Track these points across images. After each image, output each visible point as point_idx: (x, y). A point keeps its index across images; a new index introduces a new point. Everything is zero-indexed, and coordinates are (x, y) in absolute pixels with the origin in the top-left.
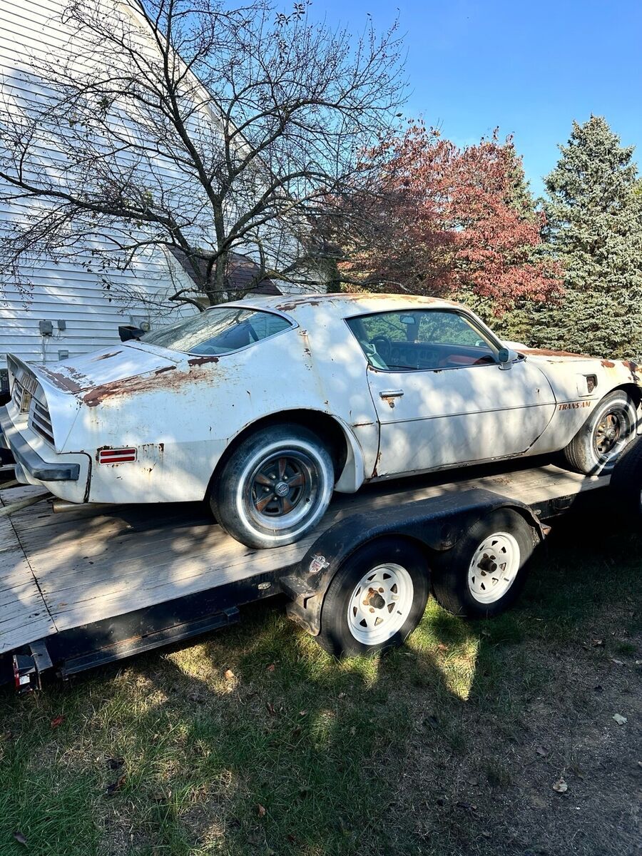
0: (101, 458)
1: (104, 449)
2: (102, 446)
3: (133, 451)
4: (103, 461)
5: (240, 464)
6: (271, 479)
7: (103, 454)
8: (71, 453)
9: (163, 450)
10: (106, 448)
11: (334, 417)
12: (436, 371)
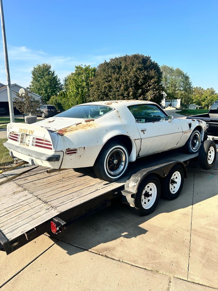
0: (67, 152)
1: (68, 149)
2: (67, 148)
3: (76, 150)
4: (68, 154)
5: (105, 154)
6: (112, 159)
7: (68, 151)
8: (58, 151)
9: (84, 149)
10: (69, 149)
11: (130, 137)
12: (153, 123)
